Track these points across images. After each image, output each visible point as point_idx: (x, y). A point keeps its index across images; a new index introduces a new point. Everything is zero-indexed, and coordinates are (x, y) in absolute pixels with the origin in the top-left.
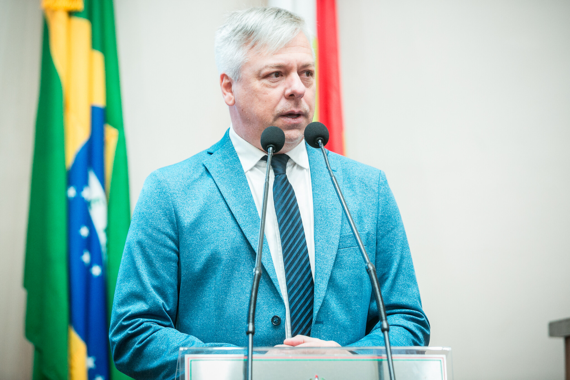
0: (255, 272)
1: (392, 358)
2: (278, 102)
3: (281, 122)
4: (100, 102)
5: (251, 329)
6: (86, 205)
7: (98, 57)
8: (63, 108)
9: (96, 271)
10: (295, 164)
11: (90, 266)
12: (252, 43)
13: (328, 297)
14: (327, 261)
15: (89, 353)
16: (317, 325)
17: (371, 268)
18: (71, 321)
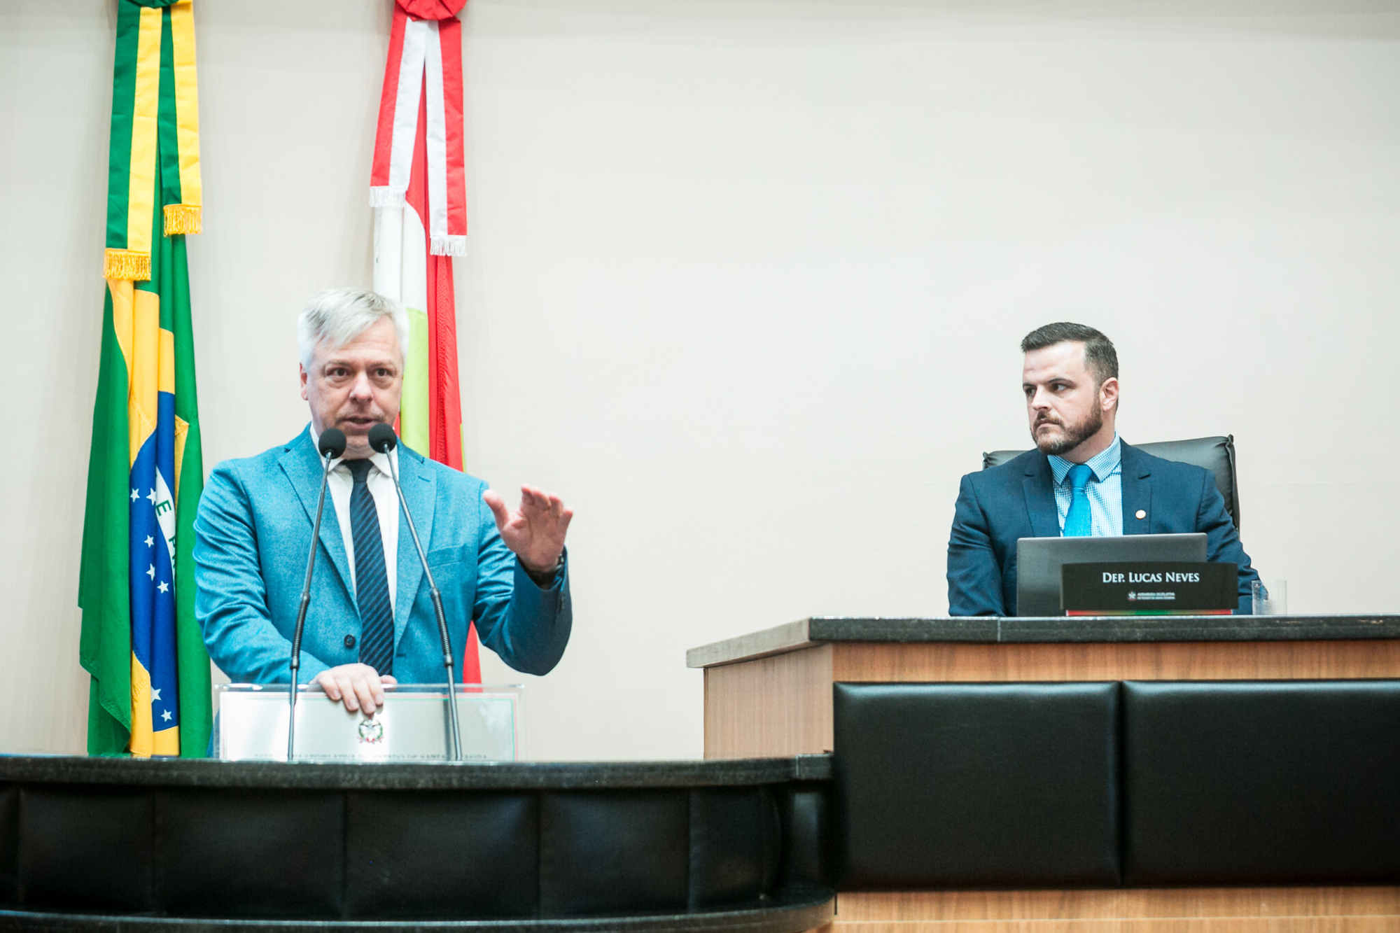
0: (303, 598)
1: (455, 697)
2: (342, 404)
3: (342, 427)
4: (169, 388)
5: (295, 663)
6: (153, 509)
7: (168, 335)
8: (128, 395)
9: (163, 587)
10: (379, 471)
11: (156, 582)
12: (321, 334)
13: (413, 626)
14: (410, 584)
15: (154, 685)
16: (398, 659)
17: (436, 593)
18: (133, 646)
